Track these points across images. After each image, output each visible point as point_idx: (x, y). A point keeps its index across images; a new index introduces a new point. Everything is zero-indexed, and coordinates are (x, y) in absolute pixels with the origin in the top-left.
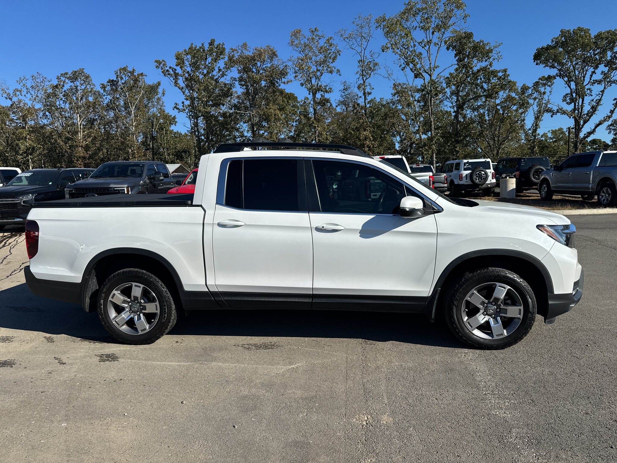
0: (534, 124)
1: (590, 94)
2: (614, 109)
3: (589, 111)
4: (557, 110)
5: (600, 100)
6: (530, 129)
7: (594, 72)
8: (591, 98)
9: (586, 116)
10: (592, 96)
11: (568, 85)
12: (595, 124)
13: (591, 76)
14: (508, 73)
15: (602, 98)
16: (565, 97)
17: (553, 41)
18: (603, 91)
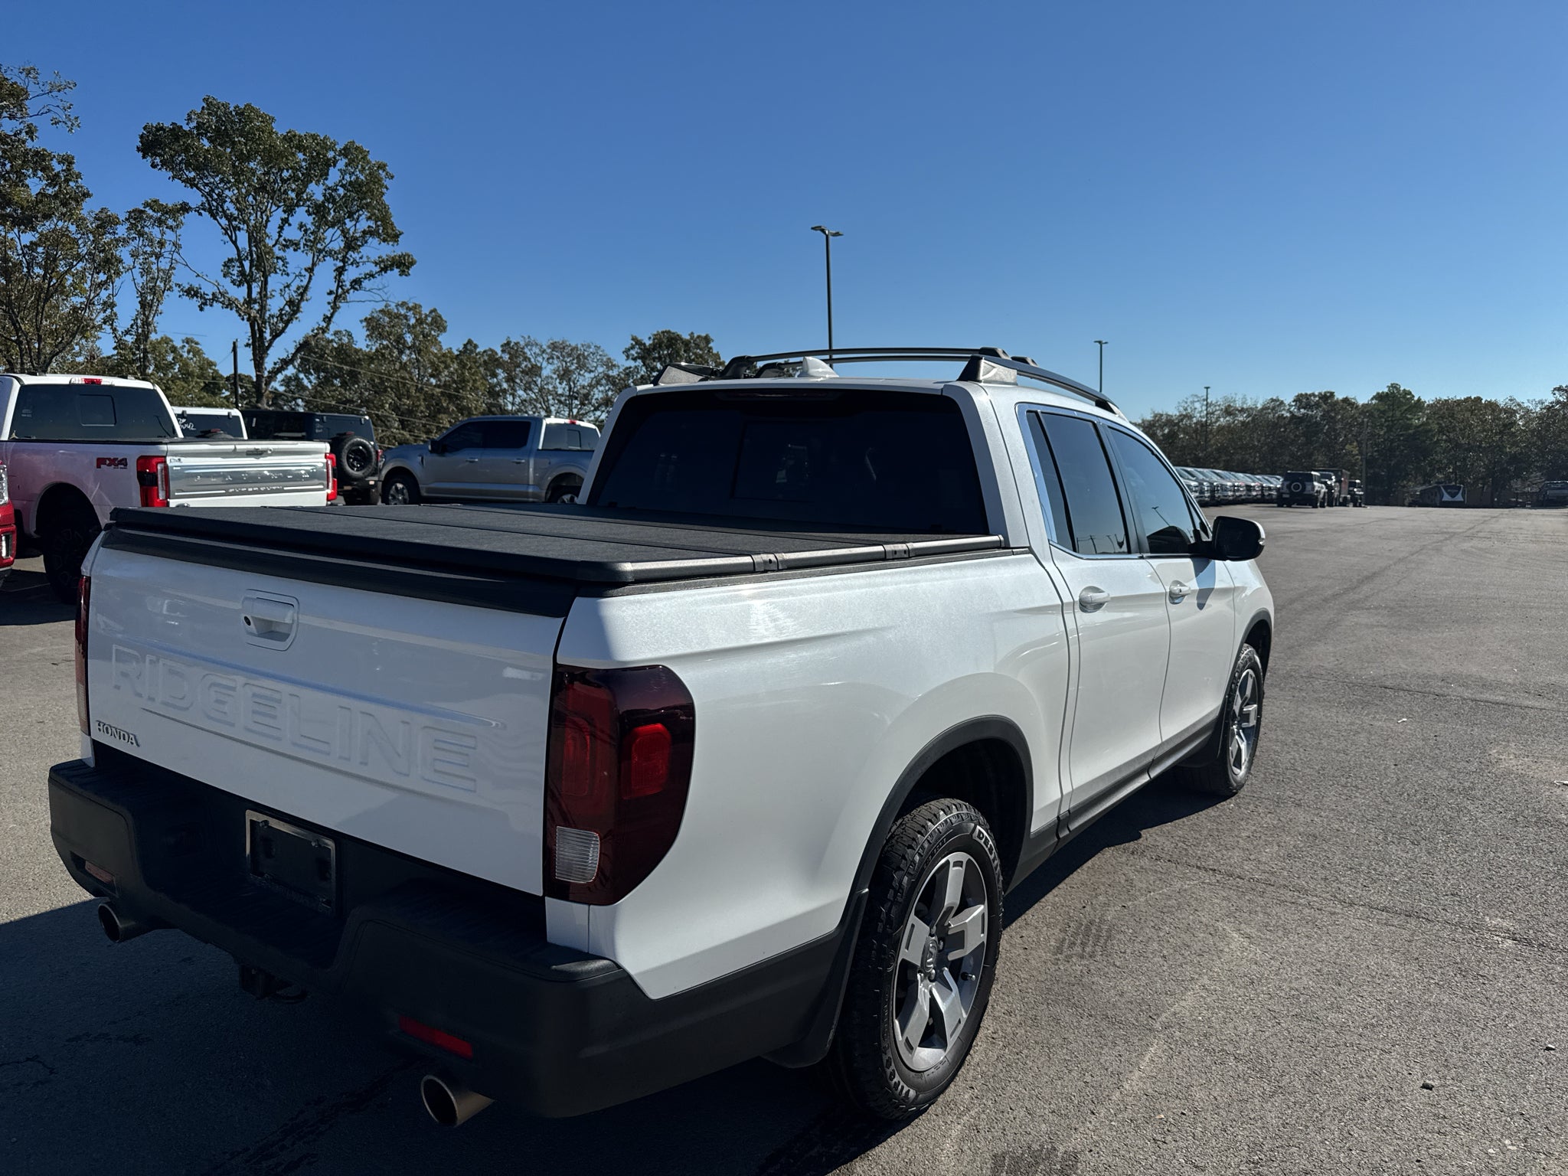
0: (137, 319)
1: (284, 271)
2: (332, 314)
3: (281, 310)
4: (213, 294)
5: (306, 288)
6: (127, 332)
7: (285, 221)
8: (286, 280)
9: (275, 320)
10: (288, 275)
11: (231, 237)
12: (295, 342)
13: (281, 228)
14: (76, 168)
15: (310, 286)
16: (228, 267)
17: (189, 119)
18: (310, 270)
